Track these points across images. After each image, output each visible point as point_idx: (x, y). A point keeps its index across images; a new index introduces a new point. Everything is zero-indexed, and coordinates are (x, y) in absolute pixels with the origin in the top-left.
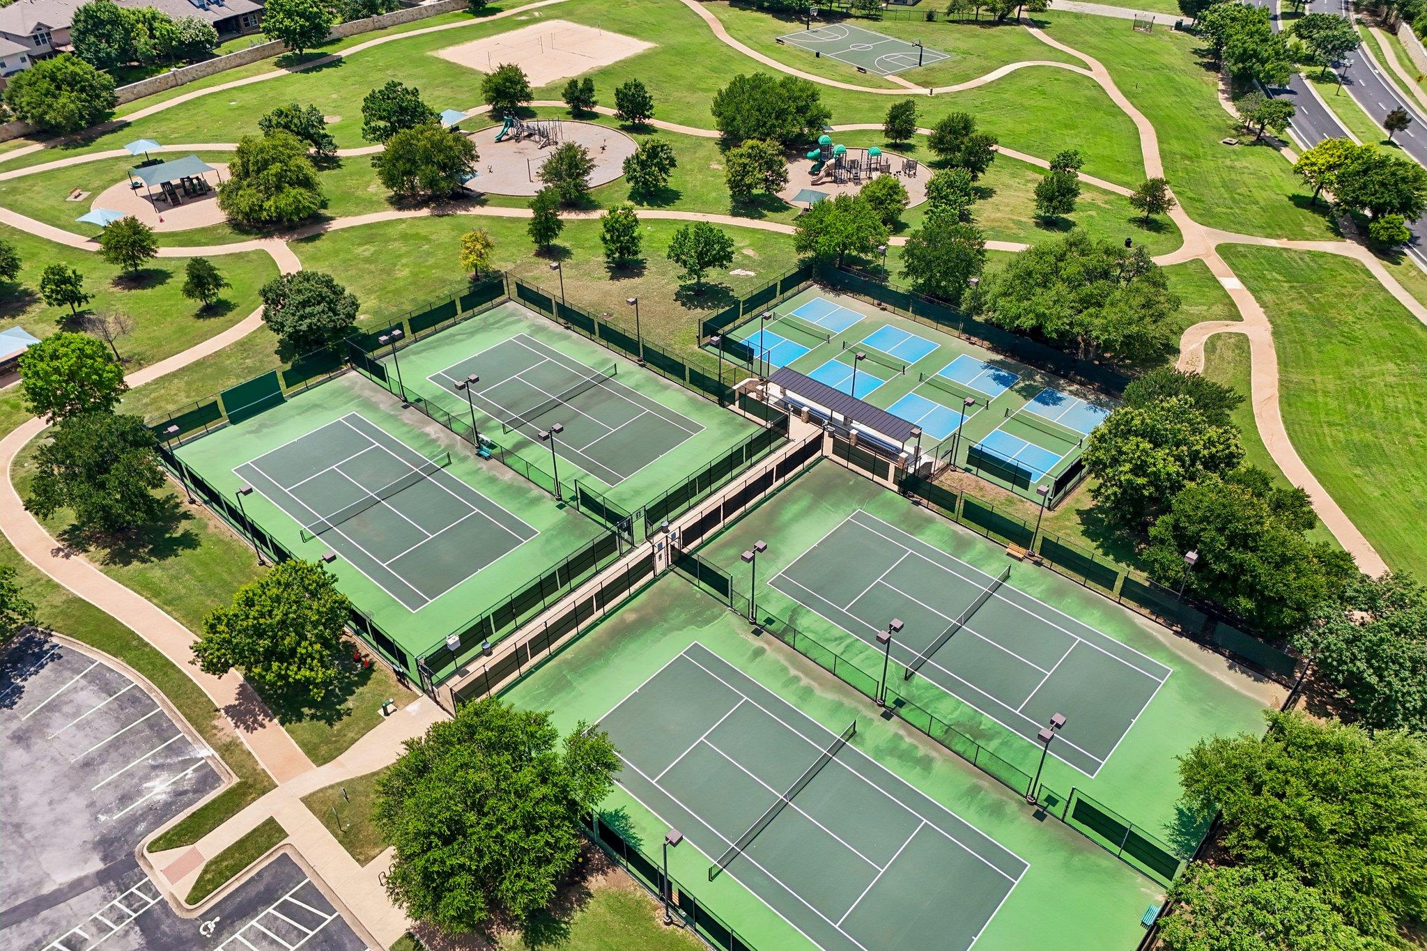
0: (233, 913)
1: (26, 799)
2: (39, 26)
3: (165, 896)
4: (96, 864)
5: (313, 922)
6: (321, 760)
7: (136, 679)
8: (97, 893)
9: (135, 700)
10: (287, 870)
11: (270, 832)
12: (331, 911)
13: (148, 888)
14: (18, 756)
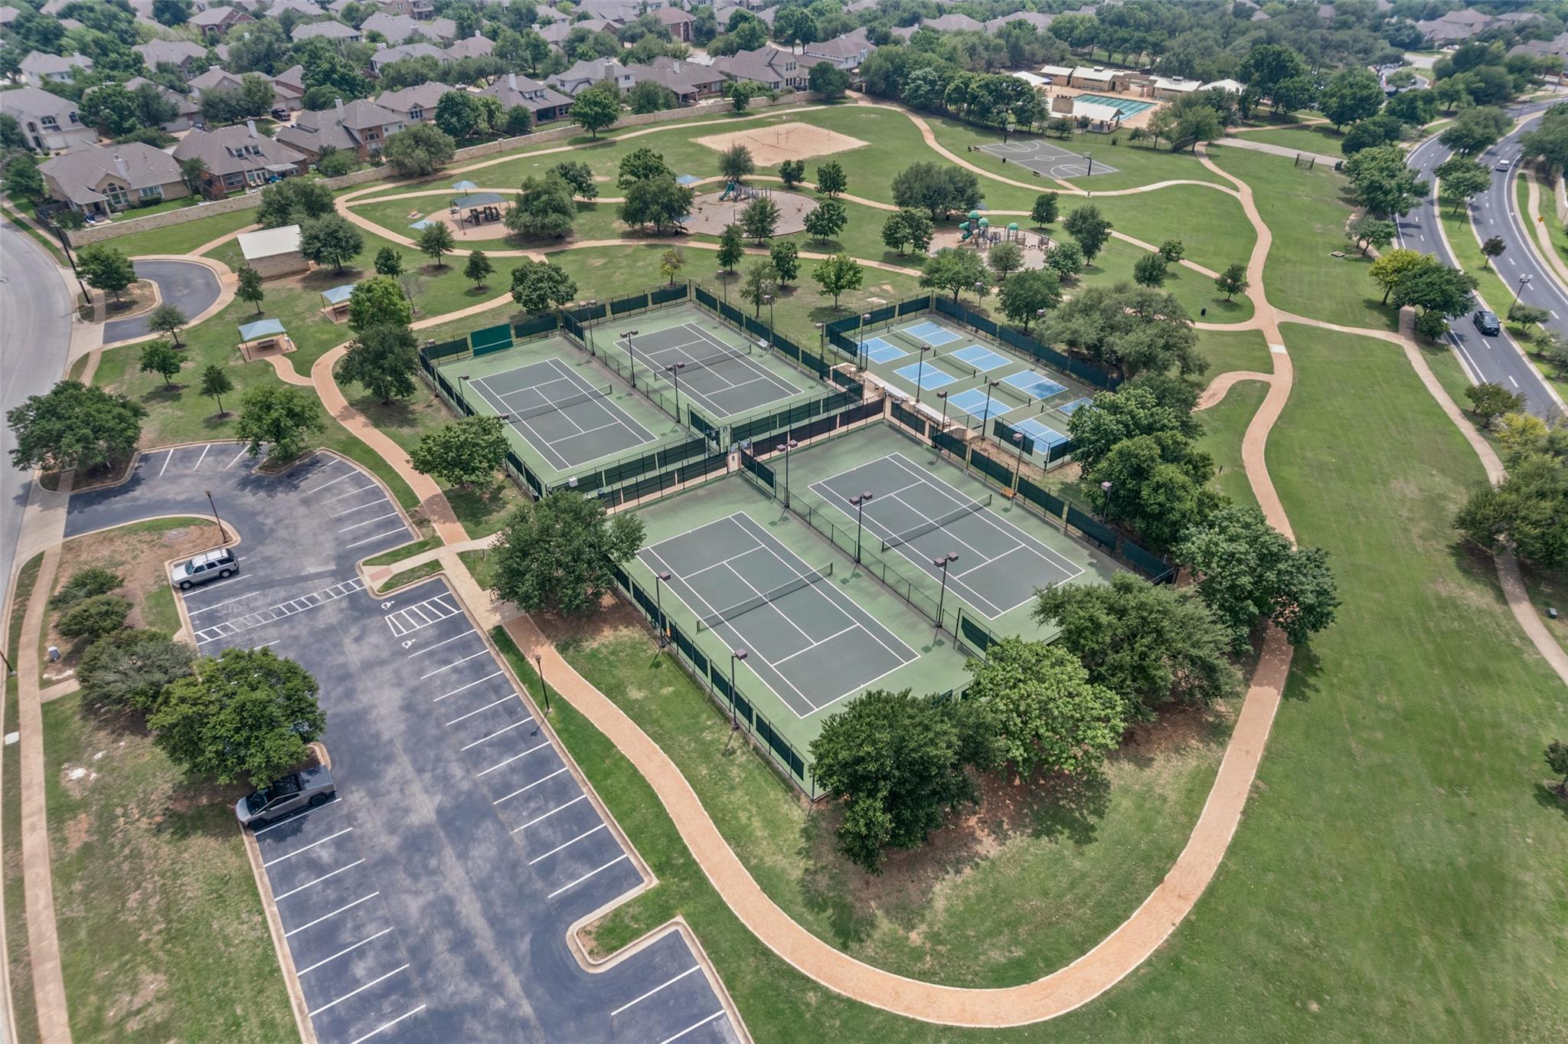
0: (402, 601)
1: (302, 531)
2: (416, 106)
3: (366, 586)
4: (332, 567)
5: (446, 612)
6: (473, 538)
7: (377, 482)
8: (330, 580)
9: (376, 493)
10: (439, 587)
11: (435, 565)
12: (458, 608)
13: (359, 583)
14: (302, 510)
